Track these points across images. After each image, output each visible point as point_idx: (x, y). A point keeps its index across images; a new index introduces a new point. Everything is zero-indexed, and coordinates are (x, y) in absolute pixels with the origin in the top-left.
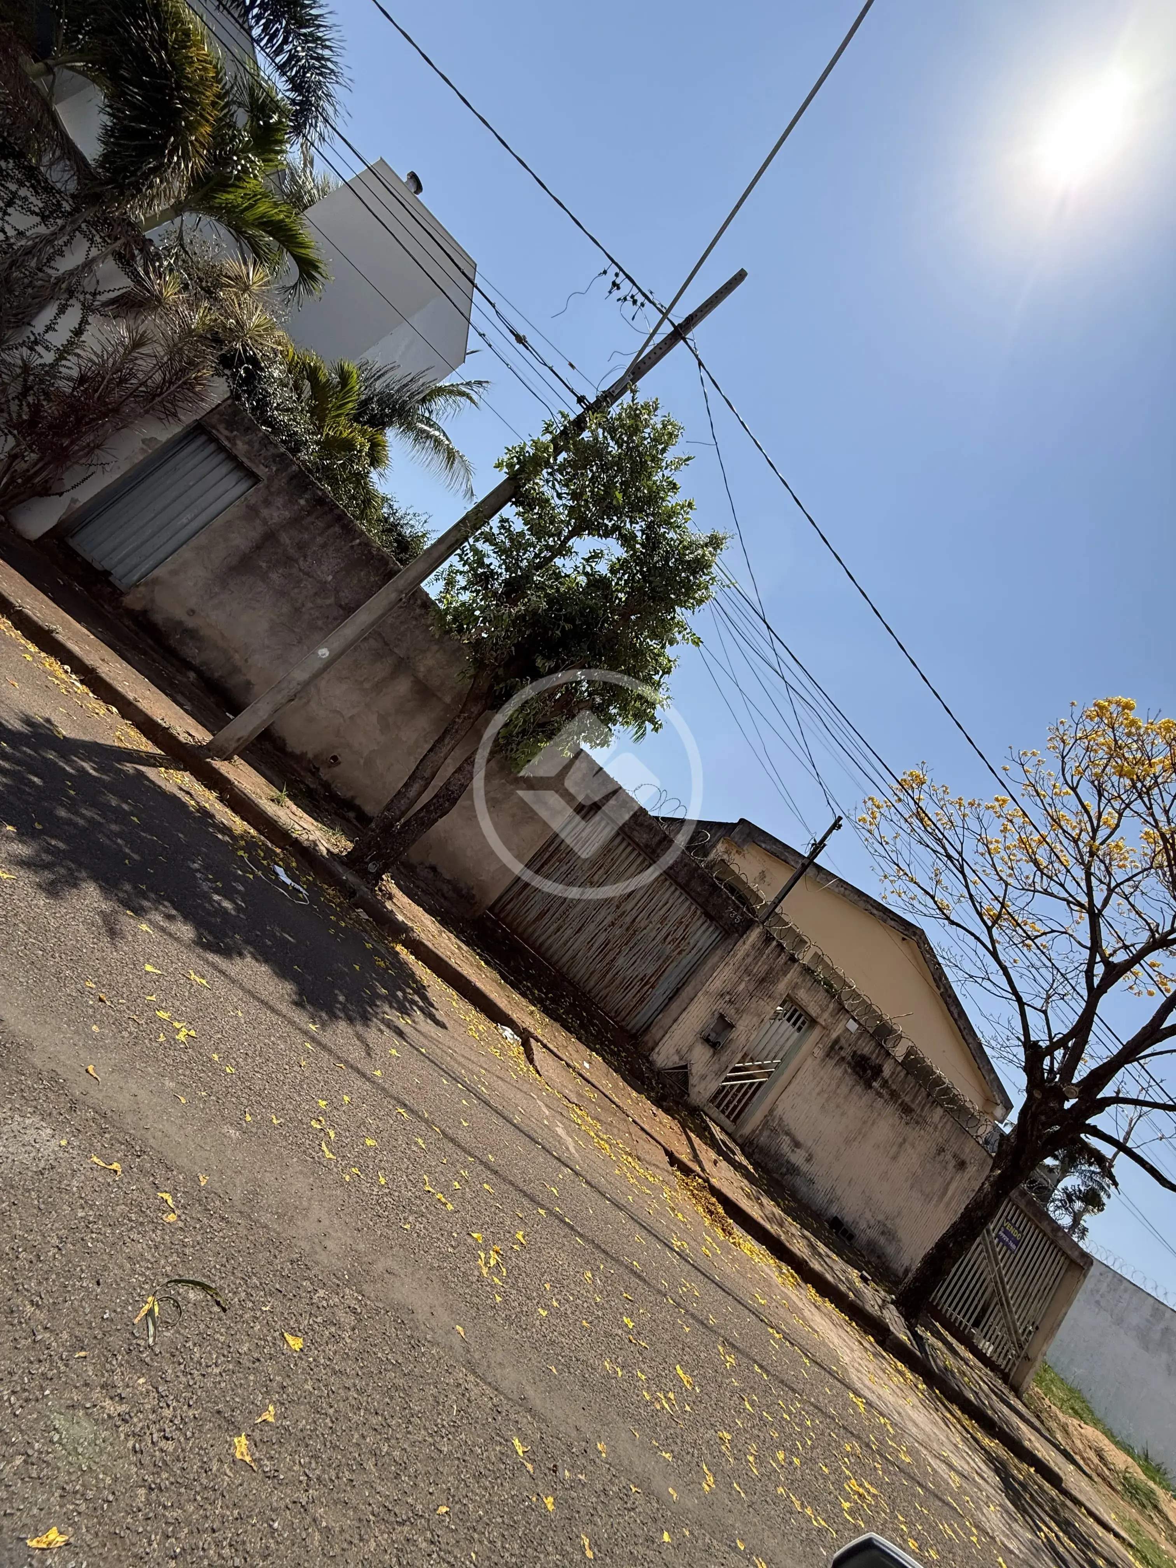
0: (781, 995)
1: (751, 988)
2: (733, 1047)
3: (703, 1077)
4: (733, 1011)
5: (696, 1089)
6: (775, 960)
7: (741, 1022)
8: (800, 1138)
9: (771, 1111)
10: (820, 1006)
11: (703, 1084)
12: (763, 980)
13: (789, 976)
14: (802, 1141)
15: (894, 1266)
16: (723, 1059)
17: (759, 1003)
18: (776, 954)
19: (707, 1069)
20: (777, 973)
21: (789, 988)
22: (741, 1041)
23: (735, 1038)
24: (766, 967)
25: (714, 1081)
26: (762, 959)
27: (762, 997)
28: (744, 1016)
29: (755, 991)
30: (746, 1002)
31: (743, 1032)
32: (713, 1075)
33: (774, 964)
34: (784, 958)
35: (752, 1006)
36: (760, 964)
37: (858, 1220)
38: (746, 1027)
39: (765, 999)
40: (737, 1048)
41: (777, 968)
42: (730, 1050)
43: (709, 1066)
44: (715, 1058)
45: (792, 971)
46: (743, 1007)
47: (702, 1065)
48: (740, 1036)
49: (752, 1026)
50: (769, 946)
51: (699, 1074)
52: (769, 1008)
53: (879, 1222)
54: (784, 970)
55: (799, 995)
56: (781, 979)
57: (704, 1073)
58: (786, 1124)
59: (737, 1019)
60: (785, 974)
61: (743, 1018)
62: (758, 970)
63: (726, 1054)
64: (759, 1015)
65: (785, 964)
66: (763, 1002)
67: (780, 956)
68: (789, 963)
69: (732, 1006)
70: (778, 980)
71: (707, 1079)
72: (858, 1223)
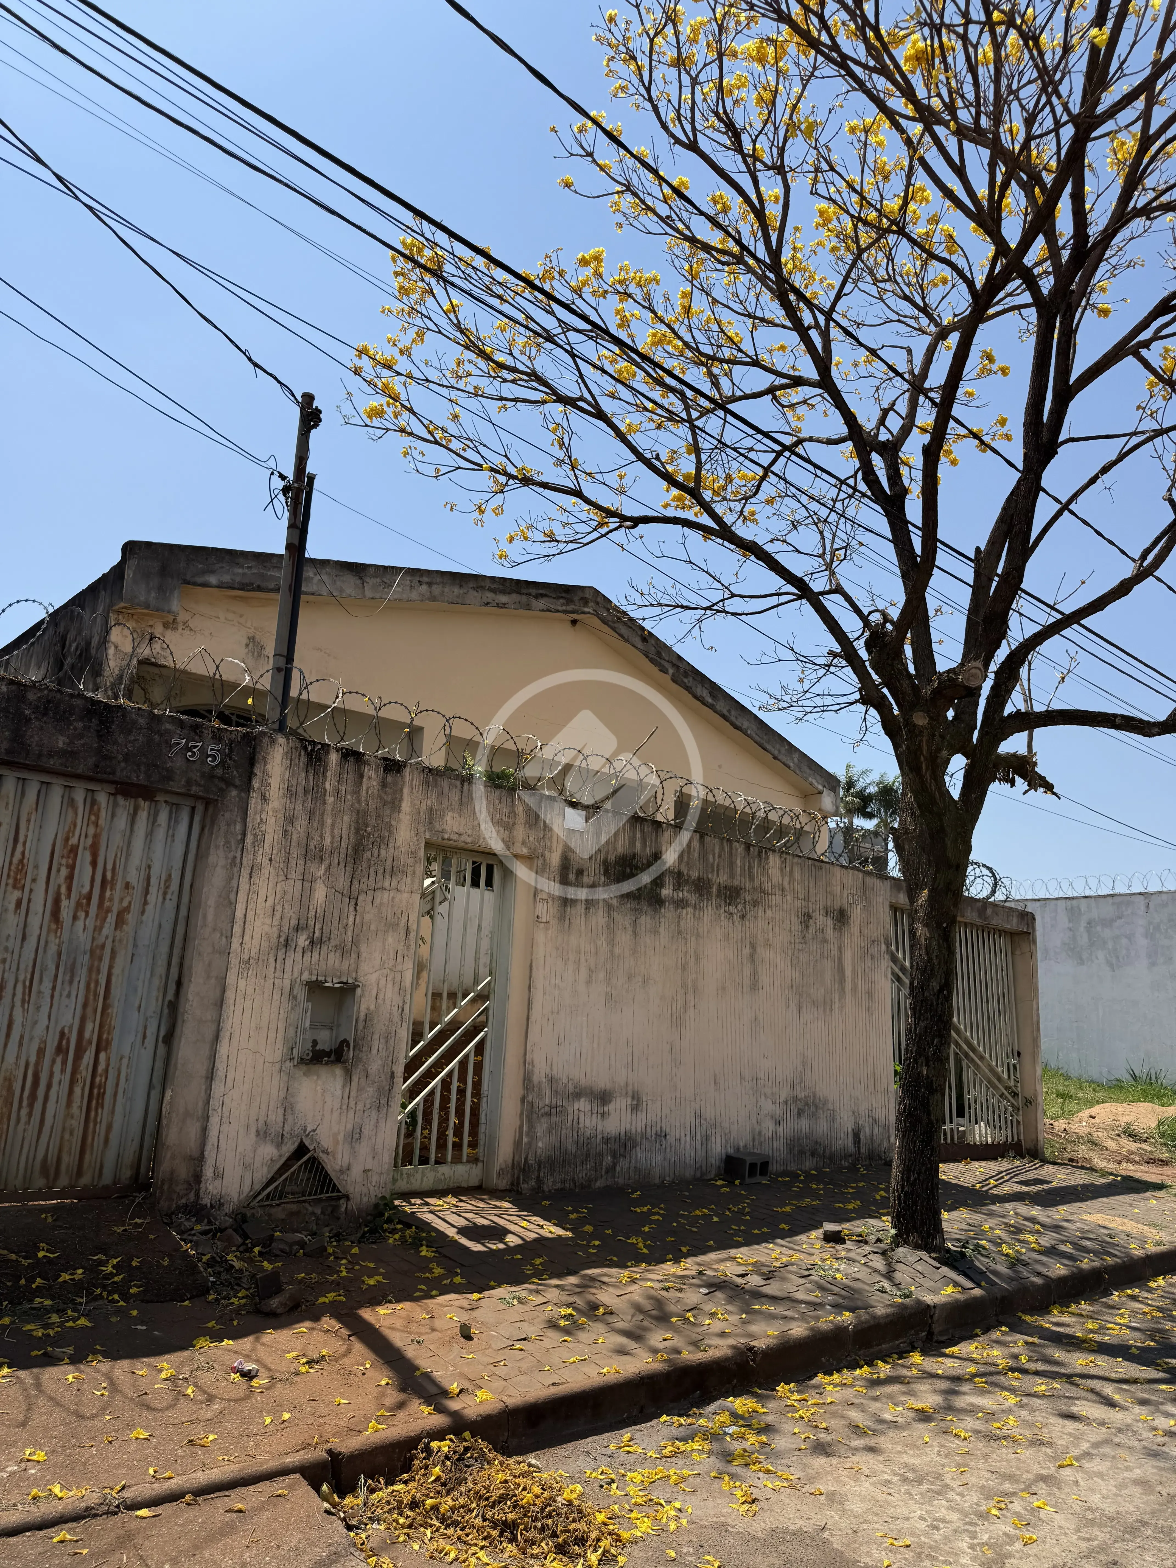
0: (413, 853)
1: (342, 881)
2: (379, 1027)
3: (355, 1136)
4: (333, 959)
5: (356, 1172)
6: (357, 792)
7: (364, 967)
8: (602, 1082)
9: (527, 1082)
10: (500, 823)
11: (363, 1149)
12: (357, 851)
13: (406, 806)
14: (609, 1086)
16: (375, 1066)
17: (377, 901)
18: (351, 776)
19: (351, 1114)
20: (378, 816)
21: (422, 829)
22: (388, 1002)
23: (372, 1007)
24: (346, 818)
25: (382, 1124)
26: (329, 808)
27: (379, 885)
28: (363, 948)
29: (356, 882)
30: (351, 919)
31: (382, 982)
32: (374, 1114)
33: (359, 802)
34: (373, 774)
35: (367, 917)
36: (329, 821)
37: (757, 1129)
38: (382, 966)
39: (387, 884)
40: (390, 1021)
41: (372, 805)
42: (376, 1036)
43: (352, 1104)
44: (355, 1079)
45: (406, 791)
46: (350, 933)
47: (336, 1114)
48: (381, 996)
49: (392, 956)
50: (325, 770)
51: (341, 1137)
52: (405, 895)
53: (786, 1102)
54: (389, 799)
55: (448, 828)
56: (394, 823)
57: (350, 1127)
58: (565, 1081)
59: (353, 966)
60: (396, 806)
61: (364, 955)
62: (333, 837)
63: (374, 1051)
64: (394, 926)
65: (384, 785)
66: (386, 894)
67: (361, 776)
68: (389, 779)
69: (324, 948)
70: (389, 828)
71: (366, 1132)
72: (760, 1133)
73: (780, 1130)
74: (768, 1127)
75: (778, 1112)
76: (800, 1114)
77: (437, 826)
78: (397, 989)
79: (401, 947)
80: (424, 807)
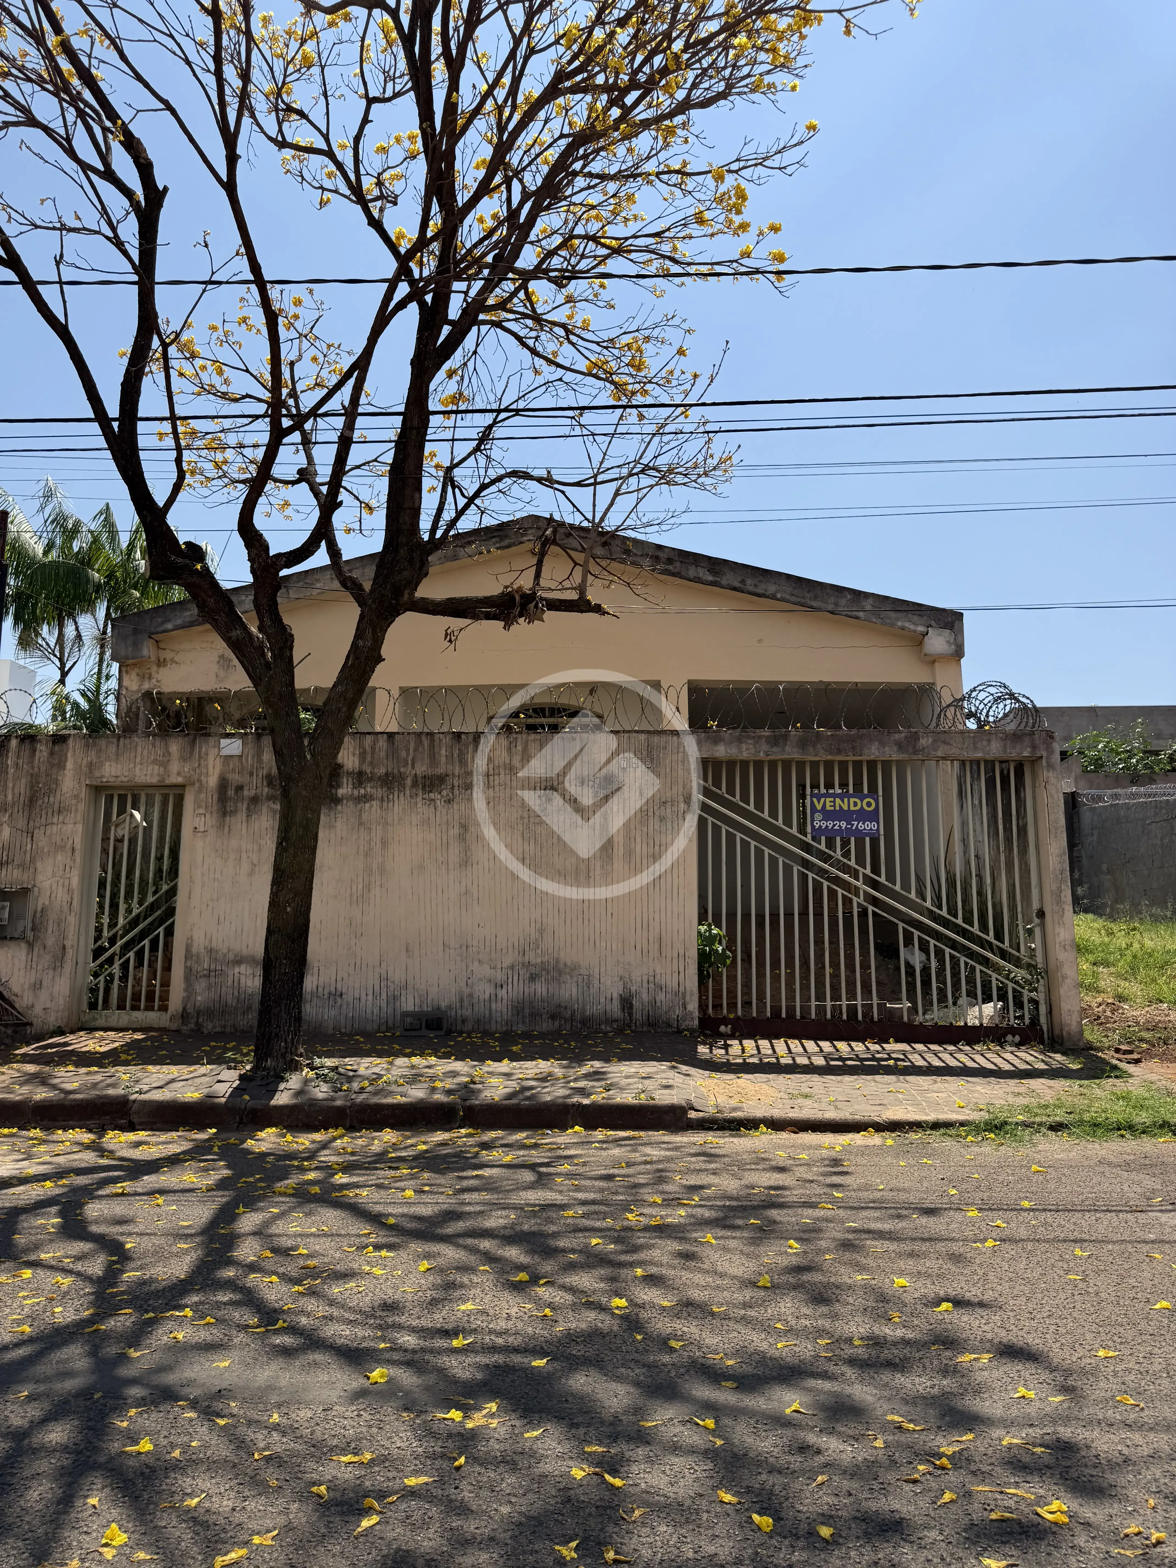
0: (76, 797)
1: (21, 823)
2: (52, 916)
3: (37, 986)
4: (17, 874)
5: (38, 1010)
7: (40, 877)
10: (155, 762)
11: (44, 995)
12: (32, 801)
13: (70, 765)
15: (593, 1009)
16: (50, 941)
17: (48, 833)
18: (27, 753)
19: (33, 971)
20: (47, 775)
21: (83, 778)
22: (59, 899)
23: (47, 903)
24: (23, 781)
25: (57, 979)
26: (10, 776)
27: (49, 821)
28: (39, 865)
29: (31, 823)
30: (29, 846)
31: (54, 886)
32: (51, 973)
33: (33, 768)
34: (43, 748)
35: (40, 844)
36: (10, 785)
37: (467, 991)
38: (54, 875)
39: (55, 820)
40: (61, 911)
41: (43, 768)
42: (51, 922)
43: (34, 966)
44: (36, 950)
45: (69, 754)
46: (28, 856)
47: (22, 973)
48: (53, 895)
49: (61, 867)
50: (8, 751)
51: (26, 986)
52: (70, 826)
53: (512, 967)
54: (56, 762)
55: (107, 775)
56: (60, 778)
57: (33, 980)
58: (225, 951)
59: (31, 877)
60: (61, 766)
61: (39, 868)
62: (14, 794)
63: (50, 931)
64: (62, 848)
65: (52, 753)
66: (55, 828)
67: (35, 751)
68: (57, 748)
69: (10, 867)
70: (56, 782)
71: (44, 983)
72: (471, 996)
73: (502, 993)
74: (484, 991)
75: (499, 976)
76: (533, 978)
77: (97, 774)
78: (66, 889)
79: (69, 862)
80: (85, 762)
